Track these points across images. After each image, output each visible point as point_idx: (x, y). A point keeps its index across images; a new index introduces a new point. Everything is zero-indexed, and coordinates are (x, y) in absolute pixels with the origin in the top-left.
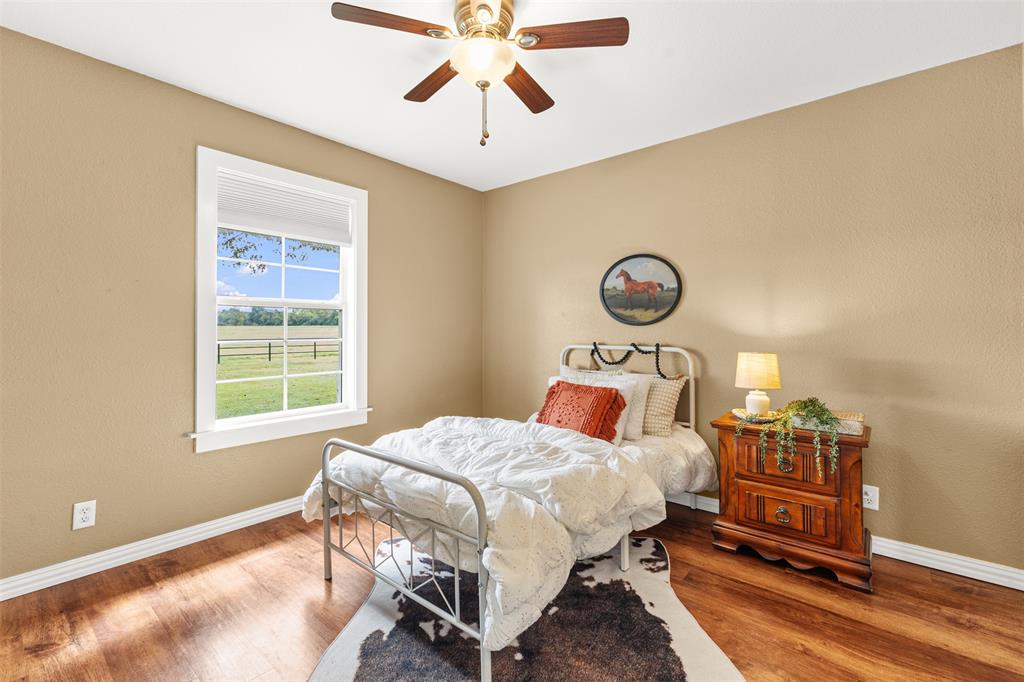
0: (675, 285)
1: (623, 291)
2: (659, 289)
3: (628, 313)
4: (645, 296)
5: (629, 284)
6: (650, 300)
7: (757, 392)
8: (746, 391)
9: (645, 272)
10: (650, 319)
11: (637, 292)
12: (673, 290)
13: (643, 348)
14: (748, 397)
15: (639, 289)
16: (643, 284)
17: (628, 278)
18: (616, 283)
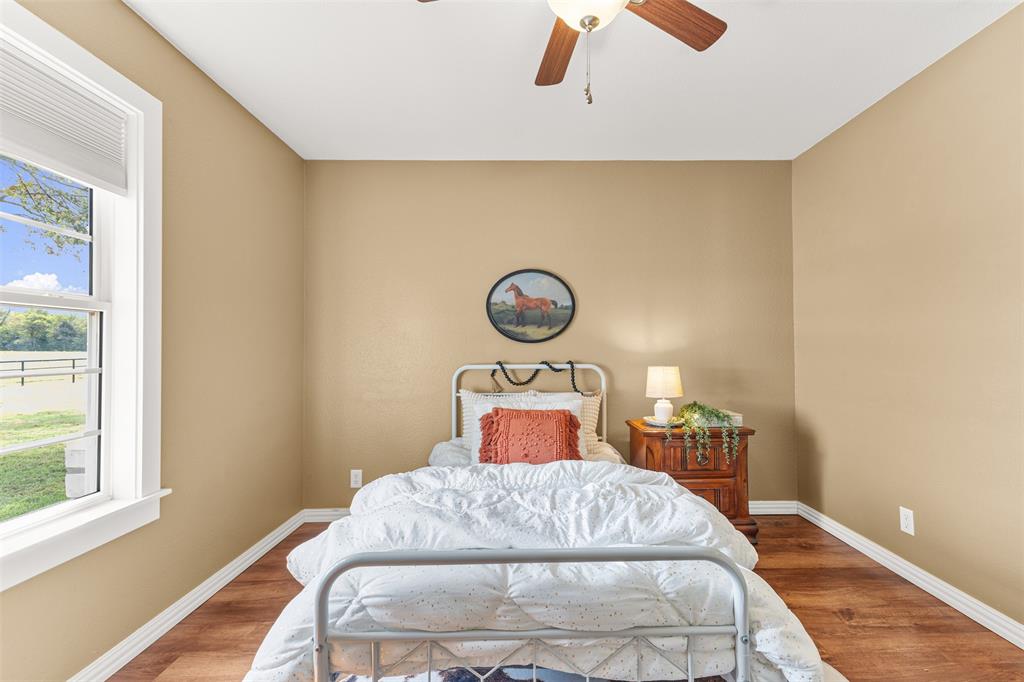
0: (570, 303)
1: (513, 307)
2: (553, 306)
3: (519, 330)
4: (538, 312)
5: (521, 299)
6: (543, 317)
7: (664, 401)
8: (655, 400)
9: (537, 288)
10: (544, 337)
11: (529, 308)
12: (566, 308)
13: (557, 366)
14: (656, 406)
15: (532, 305)
16: (537, 299)
17: (519, 293)
18: (504, 297)
